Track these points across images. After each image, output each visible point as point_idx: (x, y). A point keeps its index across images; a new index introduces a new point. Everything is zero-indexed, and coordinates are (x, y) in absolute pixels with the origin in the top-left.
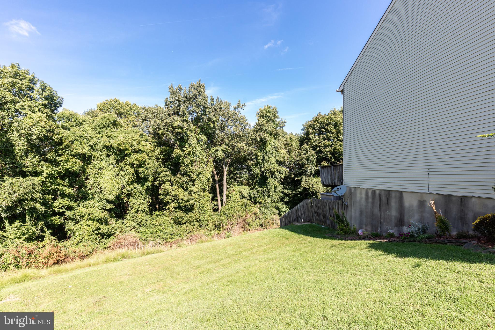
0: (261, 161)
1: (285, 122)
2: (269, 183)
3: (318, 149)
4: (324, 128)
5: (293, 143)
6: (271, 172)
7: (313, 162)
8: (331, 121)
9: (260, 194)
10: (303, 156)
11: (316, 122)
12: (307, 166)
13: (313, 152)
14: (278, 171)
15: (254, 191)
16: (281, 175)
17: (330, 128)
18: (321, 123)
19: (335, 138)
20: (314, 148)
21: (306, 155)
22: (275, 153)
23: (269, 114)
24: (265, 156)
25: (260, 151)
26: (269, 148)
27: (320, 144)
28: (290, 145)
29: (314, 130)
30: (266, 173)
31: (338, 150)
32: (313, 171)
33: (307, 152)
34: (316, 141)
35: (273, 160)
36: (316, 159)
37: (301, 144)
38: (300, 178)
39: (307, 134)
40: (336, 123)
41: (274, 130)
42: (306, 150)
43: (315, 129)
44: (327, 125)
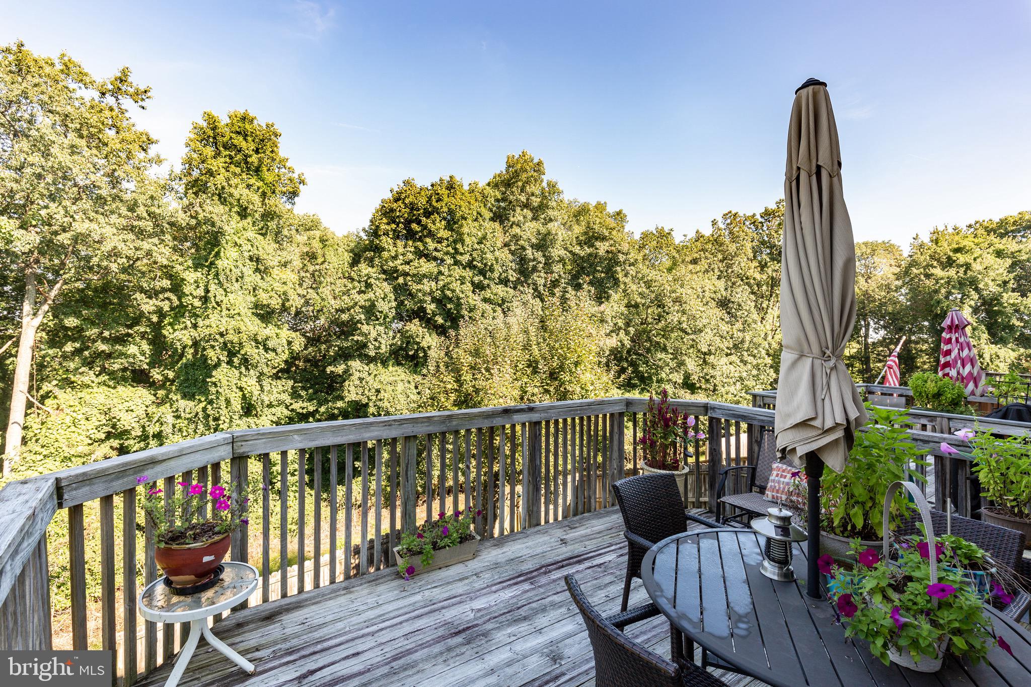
0: (197, 303)
1: (302, 182)
2: (216, 386)
3: (401, 280)
4: (419, 222)
5: (330, 255)
6: (225, 344)
7: (384, 319)
8: (438, 205)
9: (182, 423)
10: (358, 297)
11: (400, 203)
12: (365, 328)
13: (387, 288)
14: (257, 341)
15: (166, 409)
16: (271, 355)
17: (434, 223)
18: (412, 207)
19: (447, 253)
20: (391, 275)
21: (366, 297)
22: (251, 278)
23: (239, 141)
24: (213, 287)
25: (197, 266)
26: (228, 259)
27: (406, 268)
28: (320, 260)
29: (394, 226)
30: (204, 349)
31: (453, 291)
32: (383, 347)
33: (368, 286)
34: (395, 258)
35: (241, 301)
36: (393, 311)
37: (355, 262)
38: (343, 366)
39: (375, 233)
40: (451, 212)
41: (256, 198)
42: (366, 282)
43: (394, 222)
44: (428, 214)
